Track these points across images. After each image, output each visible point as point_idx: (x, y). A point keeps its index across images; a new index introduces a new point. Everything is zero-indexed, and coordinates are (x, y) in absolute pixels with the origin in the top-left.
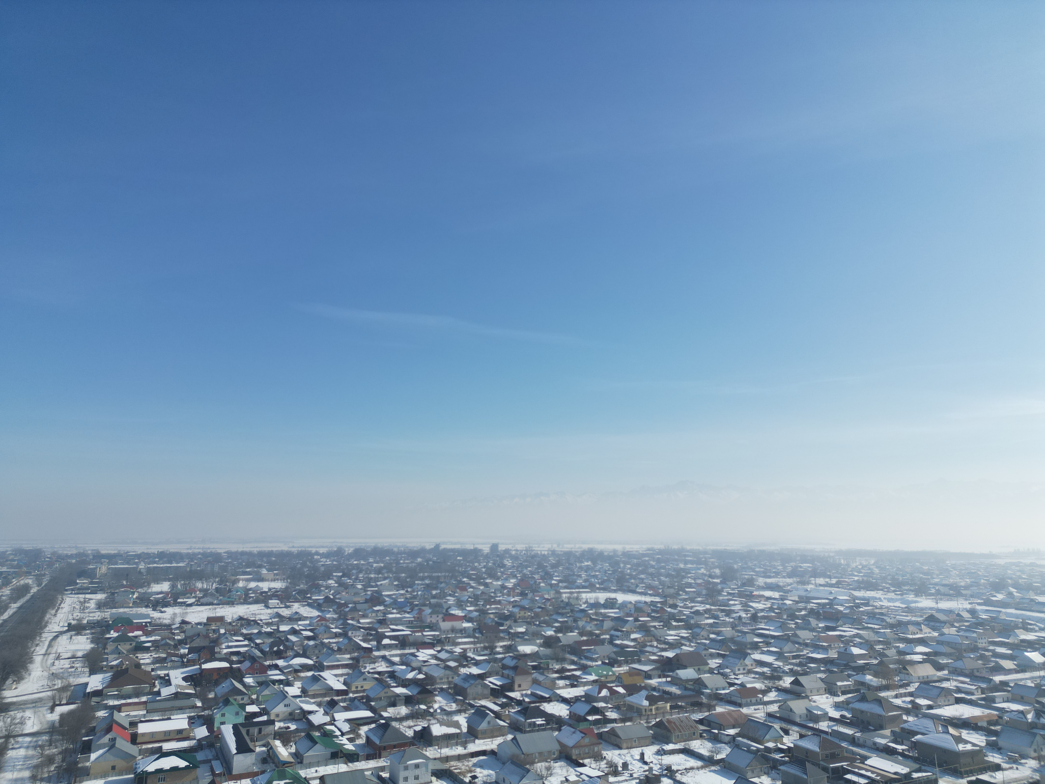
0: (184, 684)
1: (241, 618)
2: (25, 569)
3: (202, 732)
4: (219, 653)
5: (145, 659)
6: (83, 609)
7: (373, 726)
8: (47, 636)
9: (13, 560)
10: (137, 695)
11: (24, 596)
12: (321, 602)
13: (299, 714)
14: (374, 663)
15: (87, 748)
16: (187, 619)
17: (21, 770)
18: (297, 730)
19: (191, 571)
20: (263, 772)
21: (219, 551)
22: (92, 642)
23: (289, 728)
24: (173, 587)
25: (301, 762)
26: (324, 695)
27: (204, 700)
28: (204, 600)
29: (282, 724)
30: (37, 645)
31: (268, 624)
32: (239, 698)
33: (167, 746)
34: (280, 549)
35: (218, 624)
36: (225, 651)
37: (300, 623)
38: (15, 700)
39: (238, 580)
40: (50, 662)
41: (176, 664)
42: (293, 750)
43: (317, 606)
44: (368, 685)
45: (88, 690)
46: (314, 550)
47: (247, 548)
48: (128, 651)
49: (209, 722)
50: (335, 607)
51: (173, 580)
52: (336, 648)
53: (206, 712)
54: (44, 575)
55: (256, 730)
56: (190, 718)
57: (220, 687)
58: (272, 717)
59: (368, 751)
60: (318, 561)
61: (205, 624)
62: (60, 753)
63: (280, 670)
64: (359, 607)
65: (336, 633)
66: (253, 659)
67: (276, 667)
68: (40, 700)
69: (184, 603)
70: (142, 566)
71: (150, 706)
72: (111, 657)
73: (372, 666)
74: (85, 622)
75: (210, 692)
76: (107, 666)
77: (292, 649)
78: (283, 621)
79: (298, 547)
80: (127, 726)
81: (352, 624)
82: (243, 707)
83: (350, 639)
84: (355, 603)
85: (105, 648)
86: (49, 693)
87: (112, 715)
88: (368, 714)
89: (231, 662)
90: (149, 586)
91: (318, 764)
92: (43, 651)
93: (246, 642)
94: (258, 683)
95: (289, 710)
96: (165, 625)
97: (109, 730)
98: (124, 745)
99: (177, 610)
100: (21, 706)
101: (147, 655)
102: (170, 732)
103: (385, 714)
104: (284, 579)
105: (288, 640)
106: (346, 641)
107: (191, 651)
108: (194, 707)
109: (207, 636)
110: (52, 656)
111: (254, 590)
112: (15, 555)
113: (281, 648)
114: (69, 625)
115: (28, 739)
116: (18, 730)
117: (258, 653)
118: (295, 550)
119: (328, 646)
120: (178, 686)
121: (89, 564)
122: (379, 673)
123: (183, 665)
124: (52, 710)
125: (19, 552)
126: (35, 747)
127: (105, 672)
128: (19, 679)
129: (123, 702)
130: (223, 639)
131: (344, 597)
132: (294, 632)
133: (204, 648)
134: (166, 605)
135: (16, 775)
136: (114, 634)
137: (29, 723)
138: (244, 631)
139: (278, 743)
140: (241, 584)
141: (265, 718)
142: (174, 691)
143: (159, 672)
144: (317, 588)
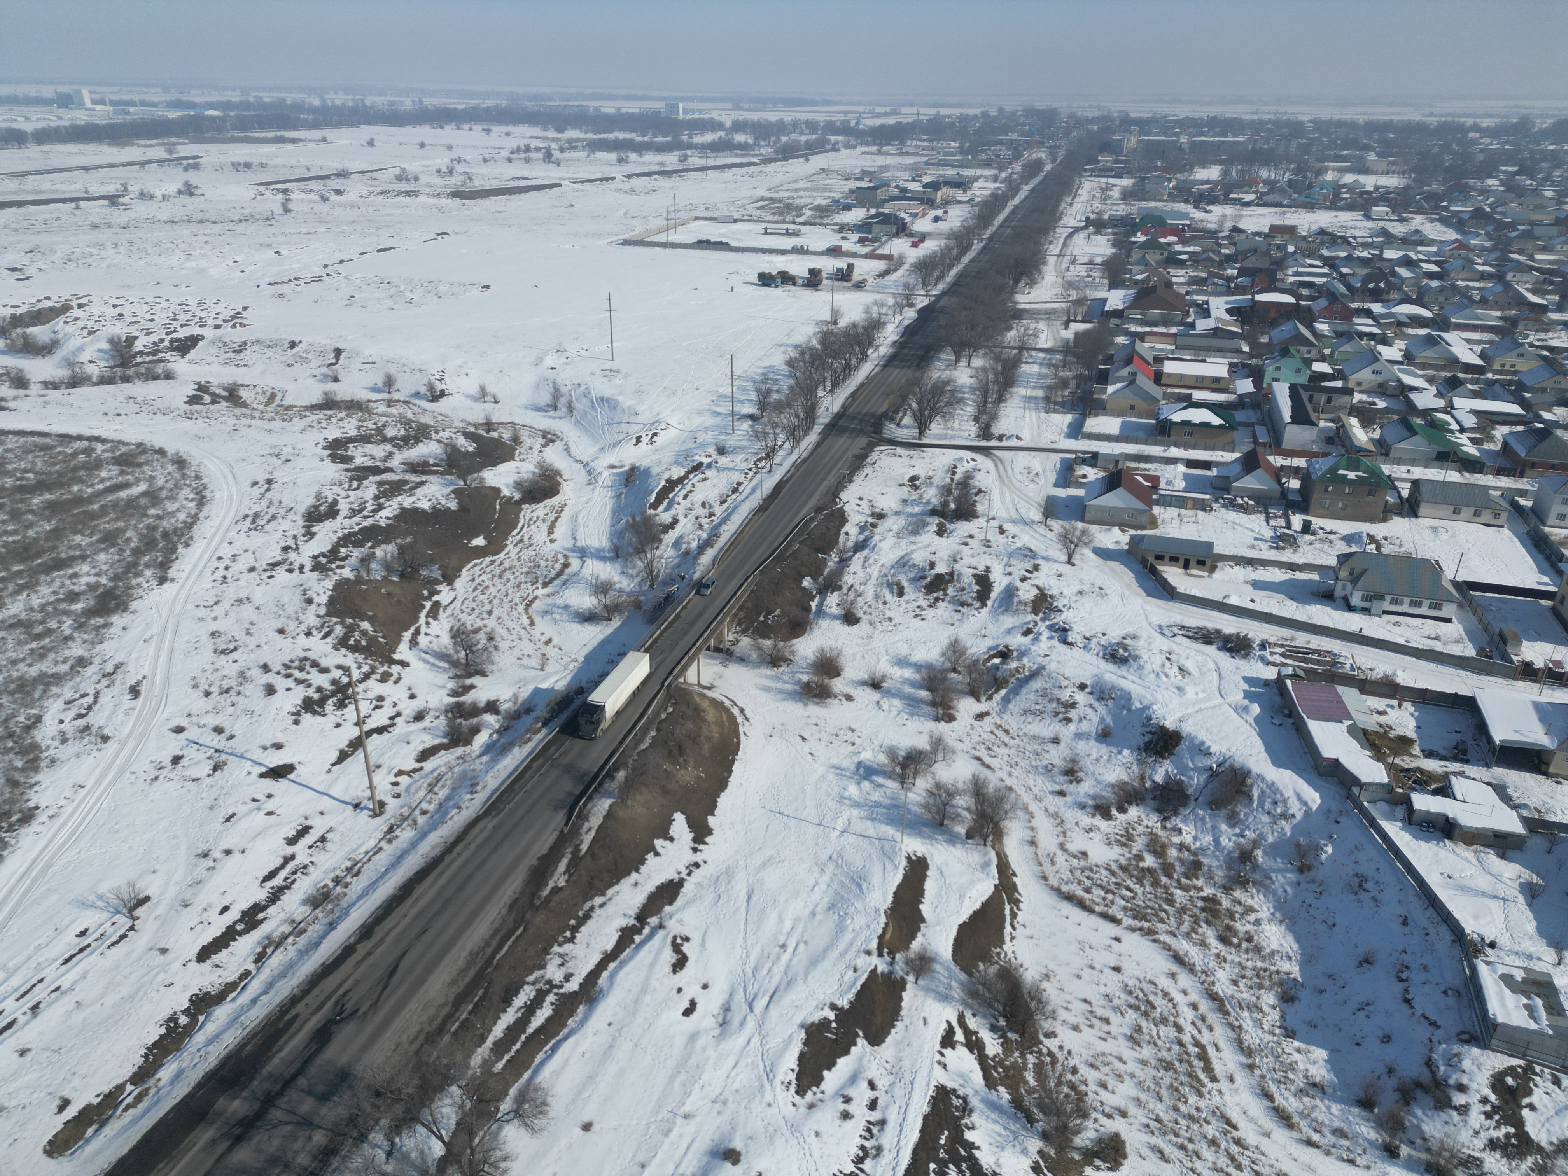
0: (1228, 317)
1: (1322, 232)
2: (1037, 138)
3: (1246, 386)
4: (1283, 280)
5: (1179, 276)
6: (1105, 199)
7: (1520, 428)
8: (1062, 232)
9: (1024, 124)
10: (1166, 324)
11: (1037, 175)
12: (1465, 216)
13: (1394, 388)
14: (1546, 331)
15: (1104, 378)
16: (1241, 226)
17: (1034, 388)
18: (1386, 410)
19: (1253, 149)
20: (1325, 455)
21: (1301, 118)
22: (1114, 245)
23: (1374, 404)
24: (1225, 173)
25: (1387, 454)
26: (1443, 368)
27: (1253, 344)
28: (1268, 198)
29: (1364, 397)
30: (1051, 242)
31: (1365, 246)
32: (1304, 349)
33: (1199, 395)
34: (1405, 118)
35: (1286, 237)
36: (1292, 279)
37: (1420, 248)
38: (1028, 306)
39: (1326, 170)
40: (1064, 265)
41: (1219, 289)
42: (1376, 435)
43: (1458, 223)
44: (1523, 365)
45: (1107, 308)
46: (1470, 122)
47: (1349, 114)
48: (1158, 263)
49: (1257, 375)
50: (1490, 228)
51: (1226, 164)
52: (1477, 298)
53: (1255, 361)
54: (1059, 147)
55: (1323, 398)
56: (1231, 365)
57: (1278, 330)
58: (1351, 385)
59: (1501, 462)
60: (1475, 142)
61: (1267, 236)
62: (1074, 378)
63: (1374, 318)
64: (1538, 231)
65: (1482, 272)
66: (1333, 297)
67: (1368, 313)
68: (1053, 312)
69: (1239, 200)
70: (1183, 139)
71: (1180, 340)
72: (1135, 268)
73: (1542, 335)
74: (1106, 217)
75: (1263, 334)
76: (1130, 280)
77: (1400, 289)
78: (1391, 243)
79: (1441, 116)
80: (1151, 361)
81: (1518, 261)
82: (1308, 362)
83: (1508, 286)
84: (1532, 223)
85: (1129, 256)
86: (1064, 305)
87: (1133, 343)
88: (1516, 409)
89: (1299, 297)
90: (1191, 170)
91: (1414, 462)
92: (1057, 252)
93: (1325, 270)
94: (1335, 332)
95: (1379, 379)
96: (1210, 231)
97: (1129, 361)
98: (1145, 382)
99: (1228, 210)
100: (1035, 315)
101: (1181, 272)
102: (1202, 378)
103: (1546, 415)
104: (1404, 173)
105: (1394, 274)
106: (1499, 288)
107: (1242, 272)
108: (1239, 351)
109: (1267, 254)
110: (1067, 259)
111: (1351, 188)
112: (1026, 116)
113: (1382, 285)
114: (1088, 218)
115: (1042, 355)
116: (1031, 342)
117: (1342, 289)
118: (1433, 121)
119: (1464, 293)
120: (1219, 320)
121: (1114, 133)
122: (1551, 349)
123: (1229, 292)
124: (1066, 325)
125: (1031, 112)
126: (1049, 366)
127: (1128, 288)
128: (1032, 283)
129: (1148, 329)
130: (1290, 261)
131: (1513, 209)
132: (1407, 262)
133: (1260, 270)
134: (1214, 201)
135: (1030, 392)
136: (1140, 238)
137: (1043, 337)
138: (1325, 252)
139: (1354, 421)
140: (1330, 176)
141: (1339, 384)
142: (1213, 326)
143: (1196, 297)
144: (1462, 192)
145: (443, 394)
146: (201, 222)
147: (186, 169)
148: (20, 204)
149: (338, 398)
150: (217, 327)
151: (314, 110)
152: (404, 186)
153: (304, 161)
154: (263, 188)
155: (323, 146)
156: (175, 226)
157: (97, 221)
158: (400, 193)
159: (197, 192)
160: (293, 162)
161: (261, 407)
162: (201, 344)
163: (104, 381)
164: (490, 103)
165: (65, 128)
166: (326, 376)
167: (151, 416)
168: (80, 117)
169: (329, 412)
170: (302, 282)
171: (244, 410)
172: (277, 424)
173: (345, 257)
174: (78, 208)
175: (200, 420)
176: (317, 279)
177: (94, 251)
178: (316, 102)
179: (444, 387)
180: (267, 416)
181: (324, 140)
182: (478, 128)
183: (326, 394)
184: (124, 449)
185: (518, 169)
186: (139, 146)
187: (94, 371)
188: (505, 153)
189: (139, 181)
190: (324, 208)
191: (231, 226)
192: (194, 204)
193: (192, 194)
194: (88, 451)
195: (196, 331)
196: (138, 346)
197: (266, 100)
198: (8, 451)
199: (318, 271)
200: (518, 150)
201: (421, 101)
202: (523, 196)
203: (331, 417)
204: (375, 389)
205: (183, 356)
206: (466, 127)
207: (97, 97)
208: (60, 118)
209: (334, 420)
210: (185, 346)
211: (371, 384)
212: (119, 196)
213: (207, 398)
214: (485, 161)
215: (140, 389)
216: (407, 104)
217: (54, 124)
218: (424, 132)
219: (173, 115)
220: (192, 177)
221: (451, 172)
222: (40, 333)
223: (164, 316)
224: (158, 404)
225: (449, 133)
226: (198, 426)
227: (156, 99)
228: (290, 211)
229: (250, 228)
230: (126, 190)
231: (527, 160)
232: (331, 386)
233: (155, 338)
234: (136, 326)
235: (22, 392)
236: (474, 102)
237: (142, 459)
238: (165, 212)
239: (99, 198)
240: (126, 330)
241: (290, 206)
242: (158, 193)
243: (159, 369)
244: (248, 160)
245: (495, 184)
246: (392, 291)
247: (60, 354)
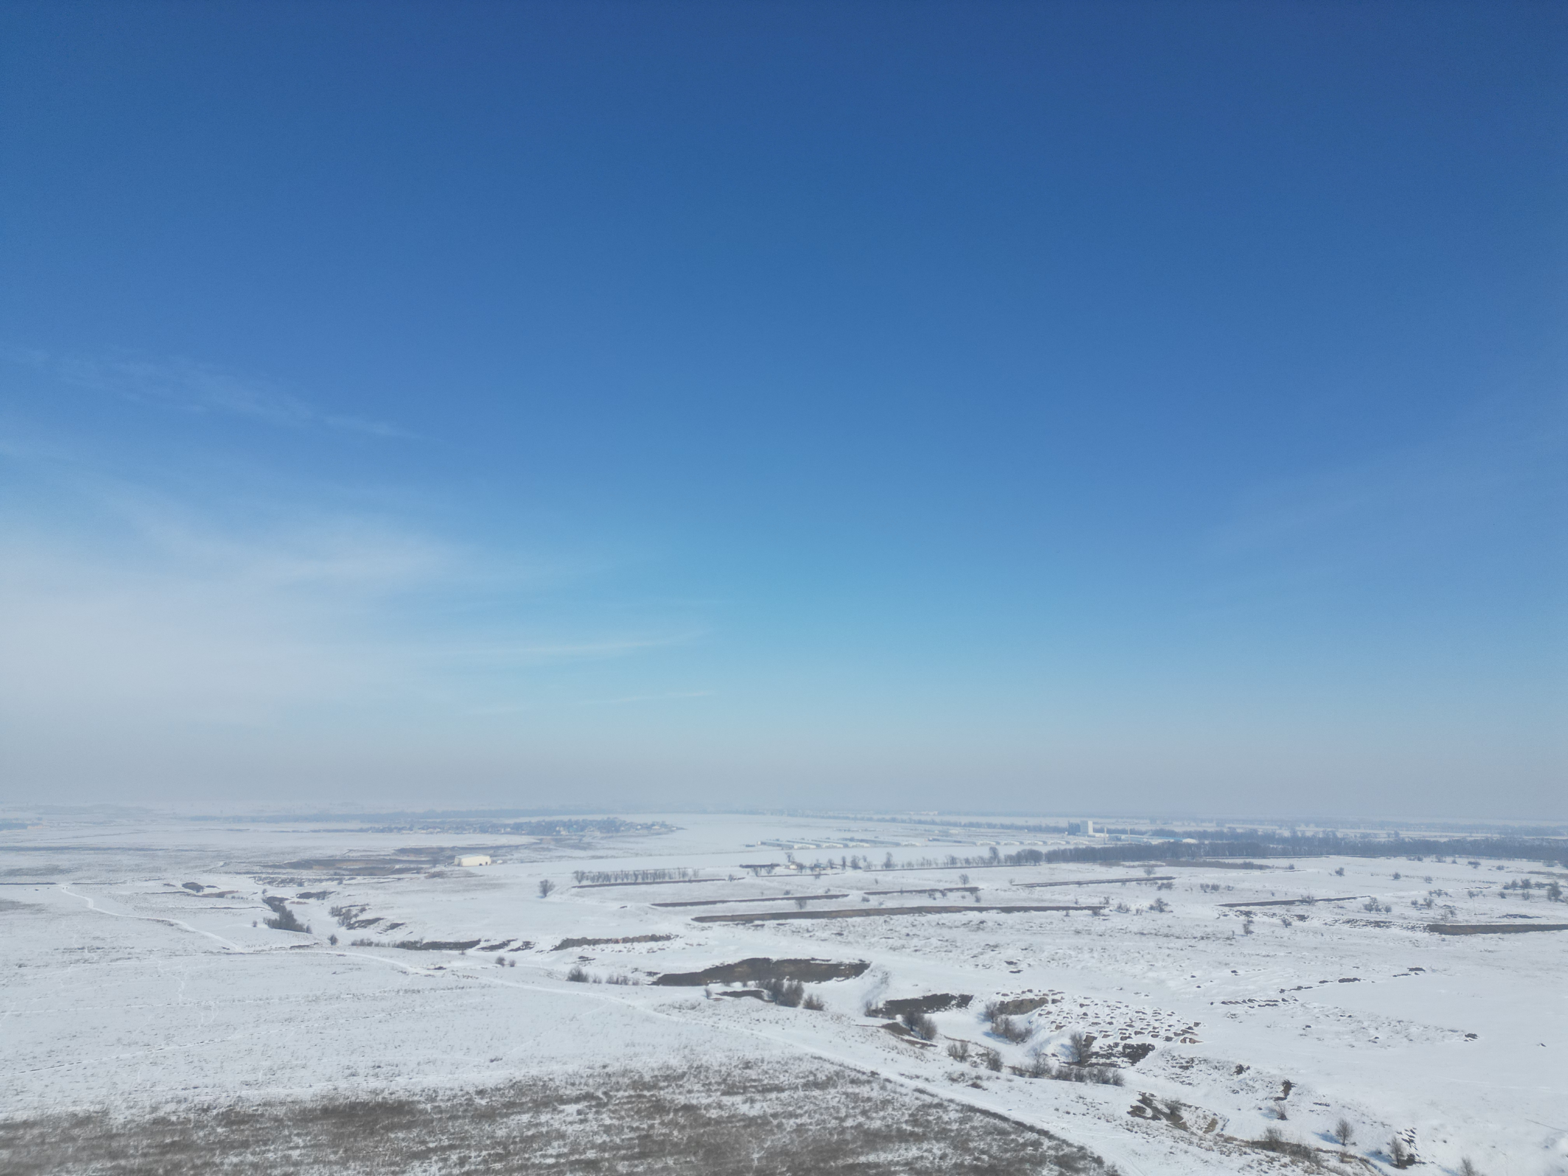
145: (1411, 1160)
146: (1167, 936)
147: (1160, 888)
148: (1026, 909)
149: (1283, 1139)
150: (1168, 1039)
151: (1283, 840)
152: (1374, 916)
153: (1269, 886)
154: (1227, 909)
155: (1289, 873)
156: (1144, 938)
157: (1080, 928)
158: (1369, 923)
159: (1167, 909)
160: (1259, 887)
161: (1200, 1133)
162: (1151, 1054)
163: (1062, 1076)
164: (1479, 836)
165: (1070, 850)
166: (1272, 1111)
167: (1096, 1120)
168: (1081, 842)
169: (1271, 1154)
170: (1256, 1004)
171: (1183, 1133)
172: (1215, 1156)
173: (1304, 984)
174: (1067, 915)
175: (1140, 1135)
176: (1273, 1003)
177: (1073, 953)
178: (1286, 833)
179: (1413, 1151)
180: (1205, 1144)
181: (1291, 868)
182: (1463, 861)
183: (1270, 1131)
184: (1067, 1150)
185: (1514, 906)
186: (1124, 866)
187: (1054, 1064)
188: (1497, 888)
189: (1119, 896)
190: (1286, 932)
191: (1193, 942)
192: (1163, 920)
193: (1162, 911)
194: (1036, 1144)
195: (1148, 1040)
196: (1095, 1047)
197: (1239, 831)
198: (973, 1128)
199: (1274, 995)
200: (1514, 885)
201: (1397, 834)
202: (1521, 936)
203: (1272, 1160)
204: (1326, 1137)
205: (1133, 1064)
206: (1449, 859)
207: (1098, 827)
208: (1068, 843)
209: (1276, 1164)
210: (1136, 1054)
211: (1322, 1130)
212: (1101, 908)
213: (1149, 1112)
214: (1471, 895)
215: (1092, 1091)
216: (1382, 837)
217: (1062, 848)
218: (1400, 864)
219: (1156, 841)
220: (1164, 895)
221: (1429, 904)
222: (1018, 1021)
223: (1122, 1021)
224: (1104, 1109)
225: (1428, 865)
226: (1135, 1140)
227: (1143, 828)
228: (1251, 932)
229: (1211, 946)
230: (1107, 903)
231: (1526, 897)
232: (1276, 1124)
233: (1110, 1041)
234: (1096, 1027)
235: (994, 1074)
236: (1457, 836)
237: (1081, 1164)
238: (1136, 924)
239: (1085, 908)
240: (1086, 1030)
241: (1251, 928)
242: (1133, 908)
243: (1110, 1074)
244: (1216, 882)
245: (1483, 921)
246: (1354, 1026)
247: (1031, 1042)
